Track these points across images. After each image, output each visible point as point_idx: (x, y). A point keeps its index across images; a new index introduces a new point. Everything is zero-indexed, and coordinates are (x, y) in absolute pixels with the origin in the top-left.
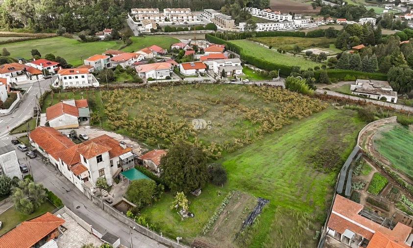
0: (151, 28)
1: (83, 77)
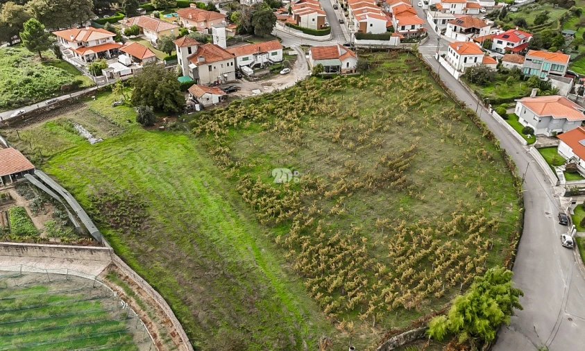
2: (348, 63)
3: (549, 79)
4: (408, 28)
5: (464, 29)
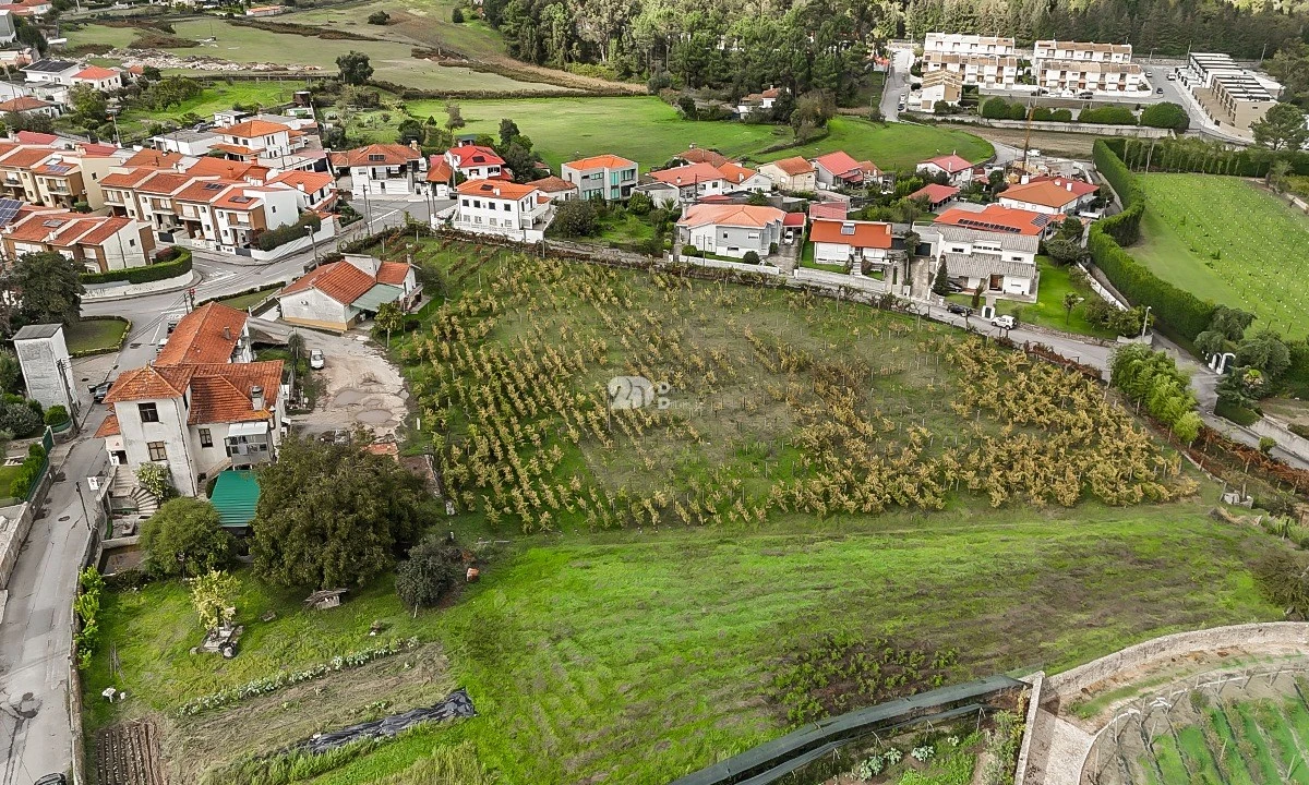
0: (941, 98)
1: (507, 208)
3: (647, 192)
4: (317, 196)
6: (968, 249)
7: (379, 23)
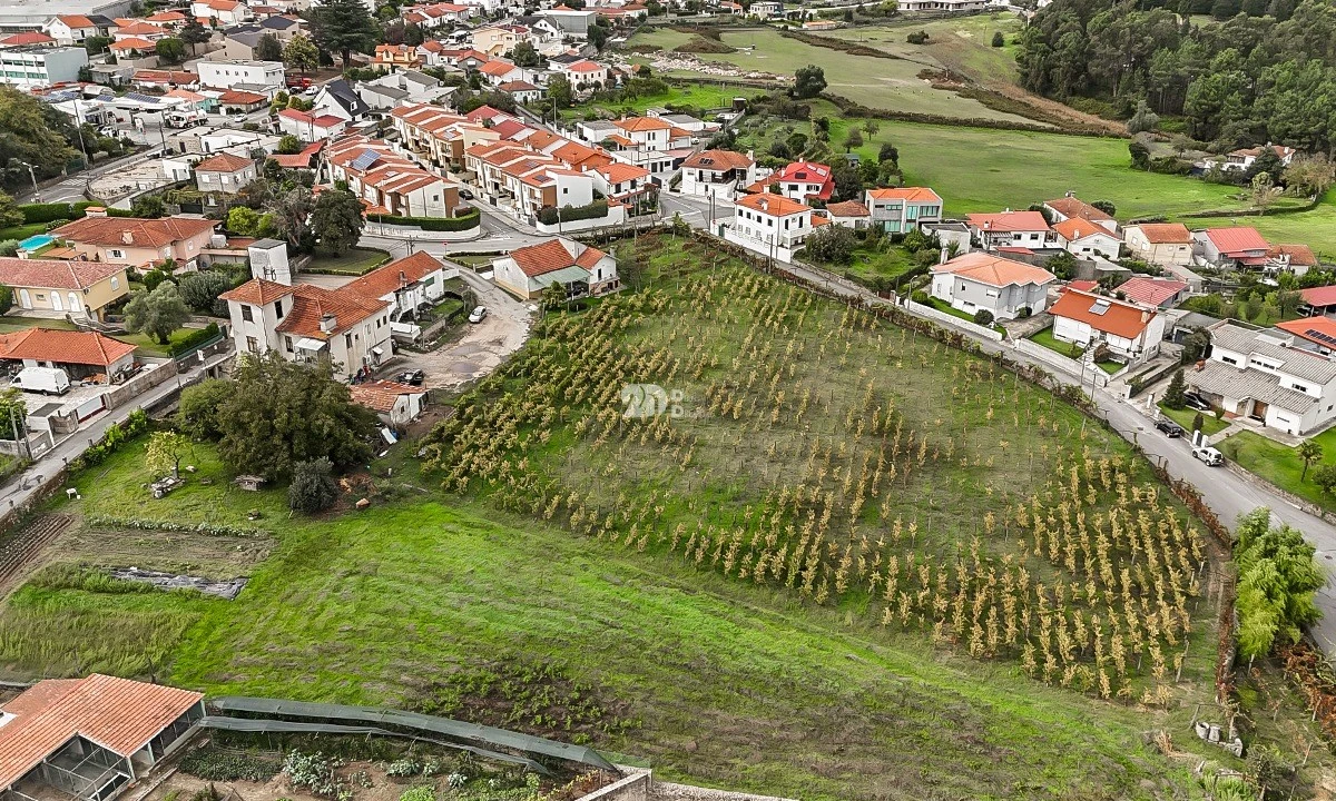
1: (770, 222)
2: (600, 271)
3: (934, 231)
4: (626, 186)
5: (719, 173)
6: (1242, 362)
7: (916, 43)
